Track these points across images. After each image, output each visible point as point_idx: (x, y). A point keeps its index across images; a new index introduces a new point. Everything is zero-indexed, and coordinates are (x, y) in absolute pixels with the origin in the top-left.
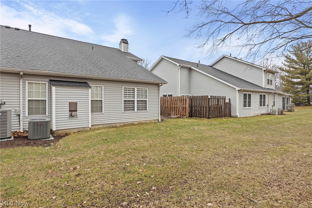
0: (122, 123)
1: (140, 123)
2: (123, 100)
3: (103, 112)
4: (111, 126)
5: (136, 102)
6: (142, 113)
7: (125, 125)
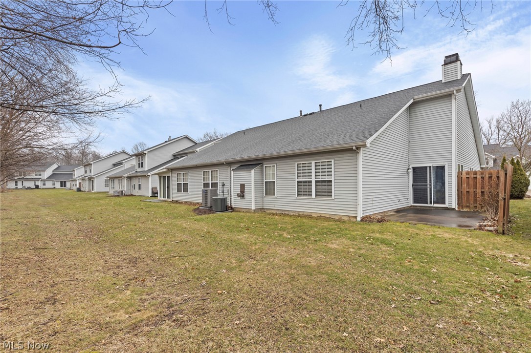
0: (297, 212)
1: (321, 216)
2: (297, 180)
3: (276, 195)
4: (283, 213)
5: (313, 184)
6: (323, 201)
7: (300, 216)
